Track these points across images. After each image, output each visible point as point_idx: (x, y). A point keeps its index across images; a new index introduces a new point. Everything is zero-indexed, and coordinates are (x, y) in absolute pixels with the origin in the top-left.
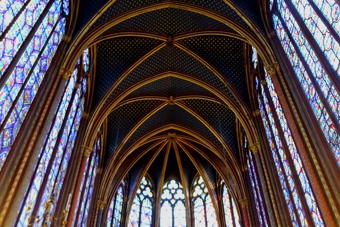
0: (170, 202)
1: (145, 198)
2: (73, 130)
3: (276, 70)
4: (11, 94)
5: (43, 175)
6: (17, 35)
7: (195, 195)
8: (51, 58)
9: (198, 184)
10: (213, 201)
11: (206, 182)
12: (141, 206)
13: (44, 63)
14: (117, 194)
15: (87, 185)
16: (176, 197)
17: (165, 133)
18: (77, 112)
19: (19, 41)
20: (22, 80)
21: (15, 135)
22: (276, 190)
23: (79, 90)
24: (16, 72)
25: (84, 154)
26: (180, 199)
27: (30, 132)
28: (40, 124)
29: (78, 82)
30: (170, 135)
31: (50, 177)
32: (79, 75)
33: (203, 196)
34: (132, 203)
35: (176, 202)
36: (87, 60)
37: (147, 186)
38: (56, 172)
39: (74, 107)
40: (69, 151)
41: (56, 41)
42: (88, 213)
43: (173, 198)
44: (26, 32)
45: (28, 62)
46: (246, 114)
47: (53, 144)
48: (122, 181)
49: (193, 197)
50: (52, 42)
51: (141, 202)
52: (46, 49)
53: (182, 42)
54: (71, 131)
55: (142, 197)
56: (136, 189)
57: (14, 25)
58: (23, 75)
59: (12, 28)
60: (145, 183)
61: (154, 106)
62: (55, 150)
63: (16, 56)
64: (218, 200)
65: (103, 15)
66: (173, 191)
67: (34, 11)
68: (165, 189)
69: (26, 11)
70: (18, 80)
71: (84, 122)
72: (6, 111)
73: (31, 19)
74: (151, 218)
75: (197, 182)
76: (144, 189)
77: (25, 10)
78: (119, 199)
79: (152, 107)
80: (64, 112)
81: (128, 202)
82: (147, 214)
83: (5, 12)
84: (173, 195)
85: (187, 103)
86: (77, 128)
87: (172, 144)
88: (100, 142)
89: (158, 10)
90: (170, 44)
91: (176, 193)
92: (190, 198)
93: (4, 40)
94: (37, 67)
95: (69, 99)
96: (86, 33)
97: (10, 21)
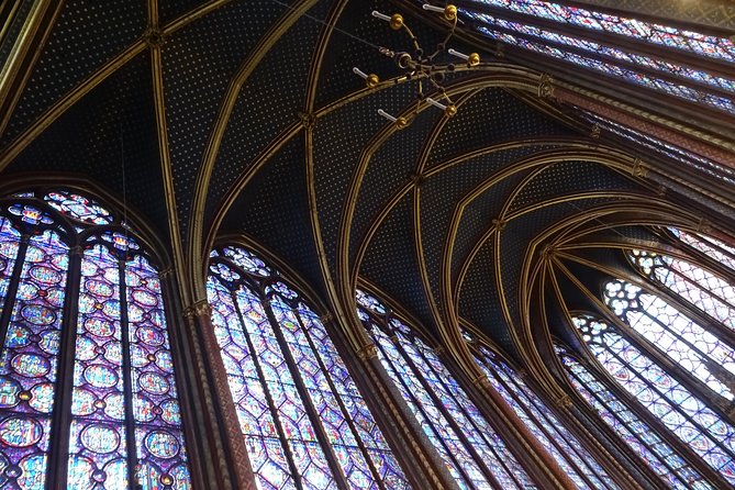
0: (632, 309)
1: (602, 337)
2: (446, 381)
3: (553, 84)
4: (347, 444)
5: (471, 461)
6: (283, 389)
7: (648, 271)
8: (338, 357)
9: (637, 258)
10: (675, 256)
11: (641, 248)
12: (608, 349)
13: (337, 372)
14: (568, 368)
15: (527, 404)
16: (631, 296)
17: (537, 256)
18: (426, 360)
19: (291, 392)
20: (340, 417)
21: (398, 469)
22: (717, 187)
23: (401, 339)
24: (326, 421)
25: (484, 388)
26: (638, 294)
27: (407, 449)
28: (406, 430)
29: (391, 334)
30: (542, 253)
31: (479, 452)
32: (383, 328)
33: (658, 262)
34: (594, 358)
35: (638, 301)
36: (371, 299)
37: (589, 322)
38: (480, 440)
39: (417, 360)
40: (467, 404)
41: (321, 336)
42: (563, 425)
43: (630, 301)
44: (286, 376)
45: (324, 395)
46: (586, 147)
47: (444, 422)
48: (557, 350)
49: (648, 276)
50: (319, 343)
51: (603, 345)
52: (322, 356)
53: (431, 165)
54: (445, 386)
55: (598, 340)
56: (580, 340)
57: (269, 387)
58: (335, 412)
59: (271, 393)
60: (584, 322)
61: (489, 250)
62: (452, 423)
63: (306, 409)
64: (678, 248)
65: (326, 251)
66: (621, 295)
67: (266, 346)
68: (610, 302)
69: (262, 358)
70: (337, 423)
71: (446, 359)
72: (364, 465)
73: (274, 357)
74: (632, 347)
75: (634, 256)
76: (591, 329)
77: (259, 359)
78: (577, 369)
79: (490, 254)
80: (415, 380)
81: (590, 362)
82: (624, 349)
83: (247, 390)
84: (626, 298)
85: (517, 206)
86: (447, 373)
87: (557, 257)
88: (488, 349)
89: (366, 172)
90: (421, 182)
91: (626, 293)
92: (647, 279)
93: (278, 413)
94: (336, 385)
95: (403, 362)
96: (336, 289)
97: (261, 390)
